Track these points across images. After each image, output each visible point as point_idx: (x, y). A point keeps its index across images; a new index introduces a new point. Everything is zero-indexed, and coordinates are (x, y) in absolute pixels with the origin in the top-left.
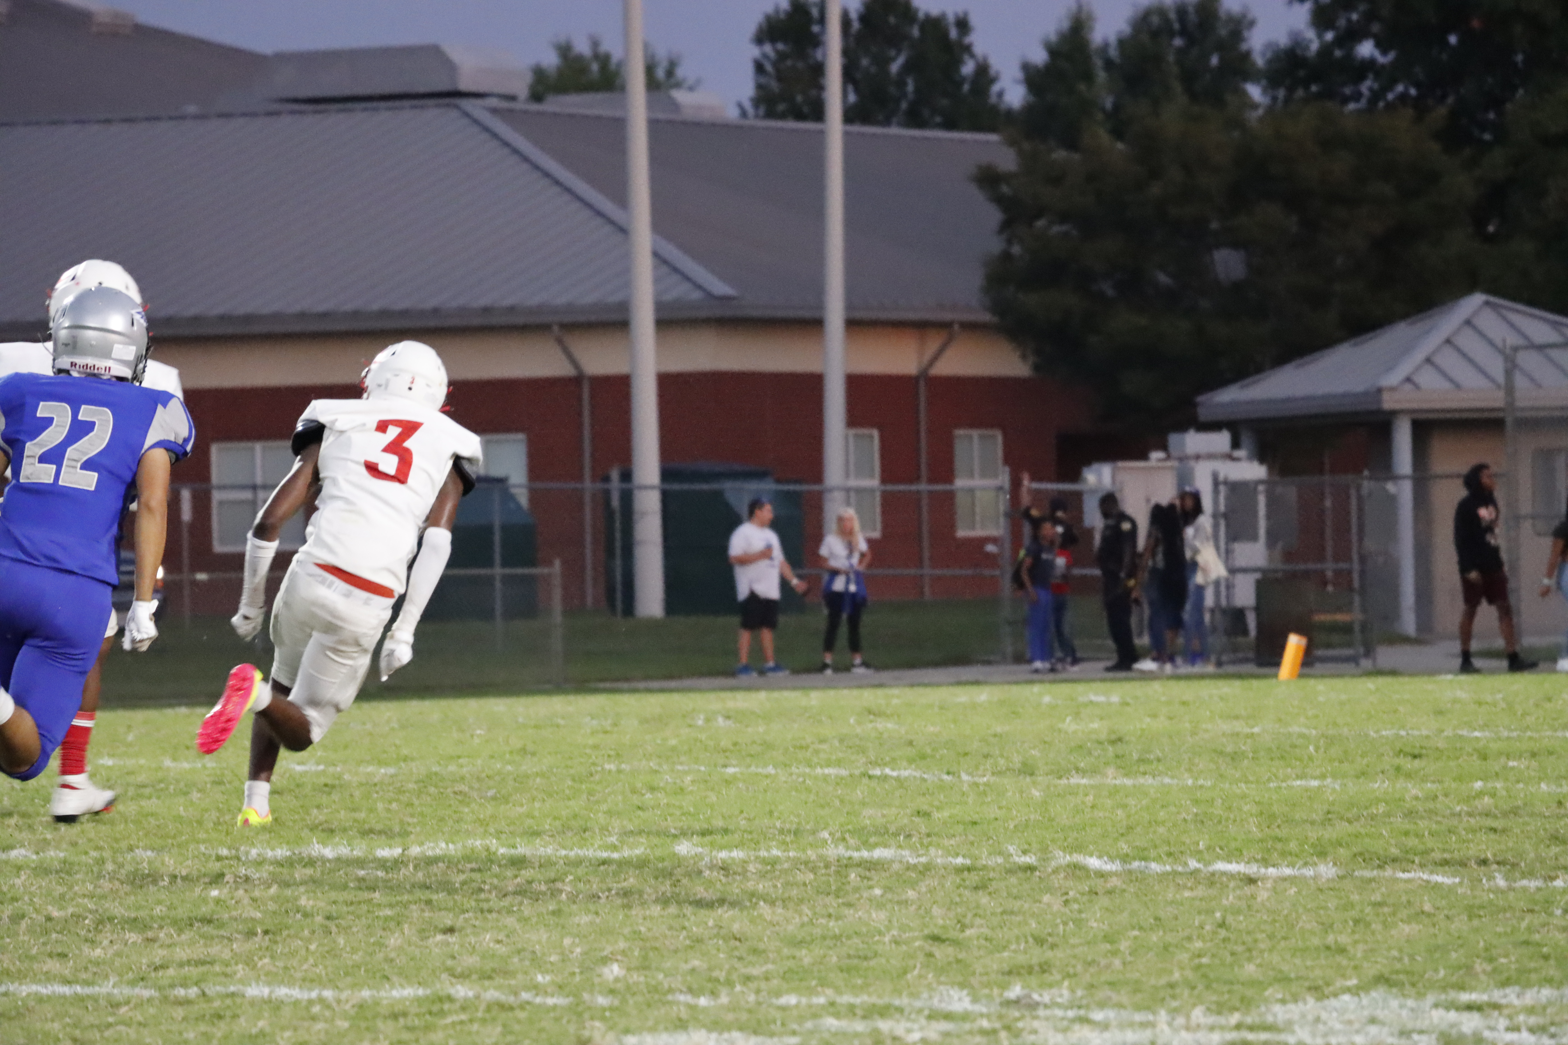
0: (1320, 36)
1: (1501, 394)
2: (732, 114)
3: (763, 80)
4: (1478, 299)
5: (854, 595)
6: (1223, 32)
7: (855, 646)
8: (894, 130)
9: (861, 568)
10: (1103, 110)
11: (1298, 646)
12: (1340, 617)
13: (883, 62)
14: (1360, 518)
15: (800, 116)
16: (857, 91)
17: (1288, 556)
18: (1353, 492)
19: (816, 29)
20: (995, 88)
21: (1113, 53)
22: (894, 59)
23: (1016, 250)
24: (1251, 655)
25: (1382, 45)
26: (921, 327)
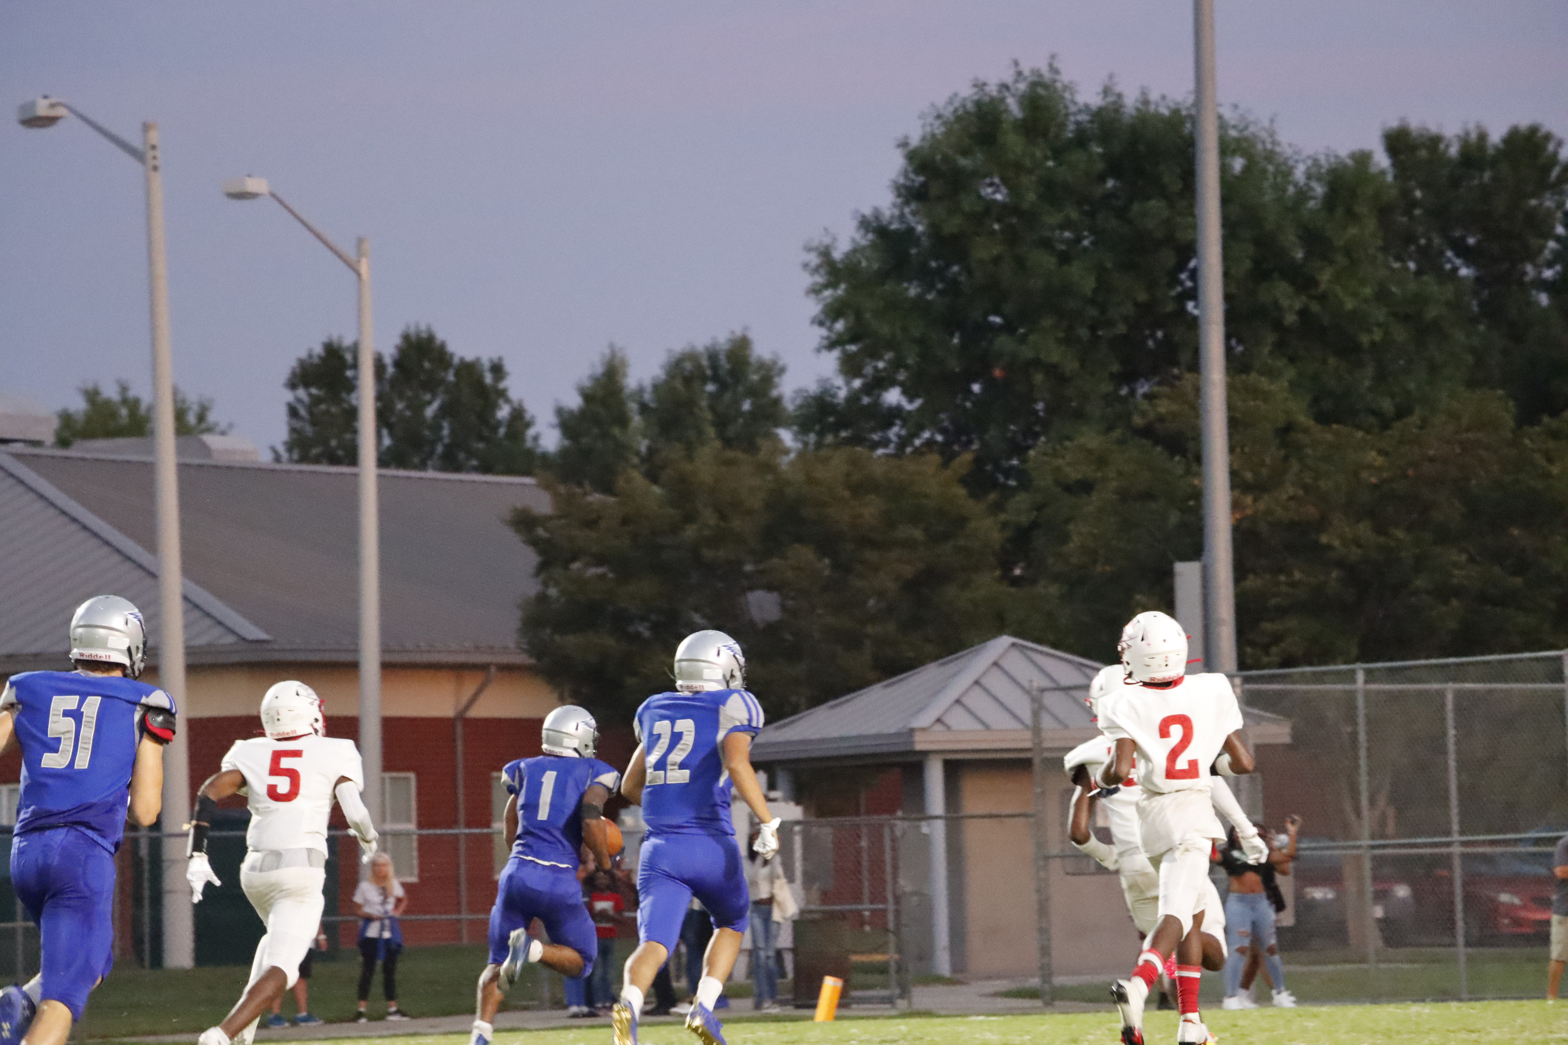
0: (848, 383)
1: (1028, 735)
2: (265, 458)
3: (298, 424)
4: (1005, 640)
5: (388, 941)
6: (755, 377)
7: (390, 994)
8: (430, 474)
9: (397, 914)
10: (638, 453)
11: (834, 987)
12: (878, 958)
13: (418, 407)
14: (895, 859)
15: (334, 460)
16: (391, 434)
17: (825, 897)
18: (886, 831)
19: (349, 373)
20: (531, 432)
21: (647, 397)
22: (429, 403)
23: (553, 592)
24: (790, 996)
25: (909, 393)
26: (459, 669)
